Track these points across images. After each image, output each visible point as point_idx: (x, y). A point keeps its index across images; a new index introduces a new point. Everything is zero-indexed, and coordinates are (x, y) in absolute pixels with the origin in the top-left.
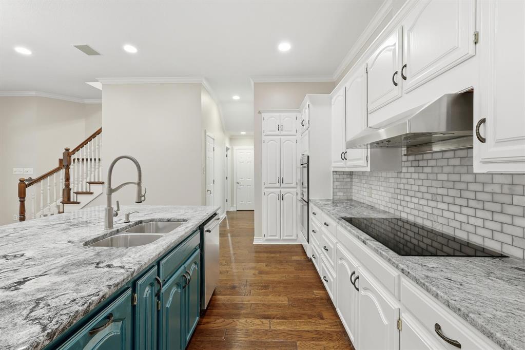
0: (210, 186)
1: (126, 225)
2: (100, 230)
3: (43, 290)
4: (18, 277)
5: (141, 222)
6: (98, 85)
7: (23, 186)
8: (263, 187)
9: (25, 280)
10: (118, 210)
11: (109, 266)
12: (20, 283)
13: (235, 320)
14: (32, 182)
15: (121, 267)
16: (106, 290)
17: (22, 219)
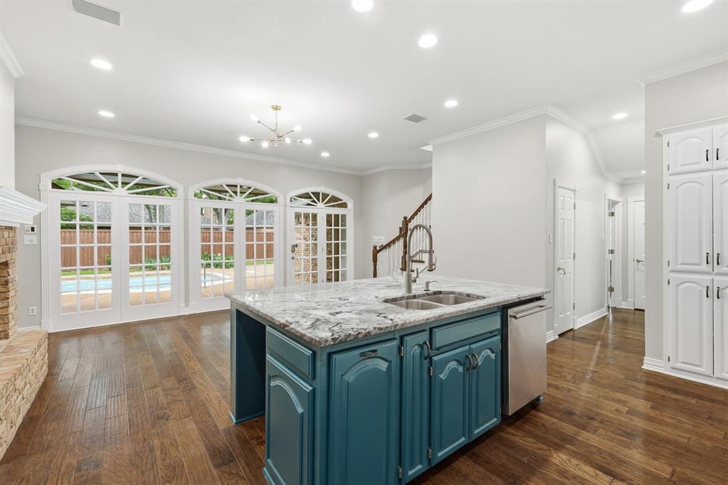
0: (566, 262)
1: (425, 292)
2: (401, 292)
3: (344, 319)
4: (339, 310)
5: (440, 292)
6: (429, 148)
7: (376, 252)
8: (666, 269)
9: (341, 312)
10: (417, 277)
11: (385, 317)
12: (337, 313)
13: (552, 450)
14: (383, 248)
15: (391, 320)
16: (371, 329)
17: (375, 276)
